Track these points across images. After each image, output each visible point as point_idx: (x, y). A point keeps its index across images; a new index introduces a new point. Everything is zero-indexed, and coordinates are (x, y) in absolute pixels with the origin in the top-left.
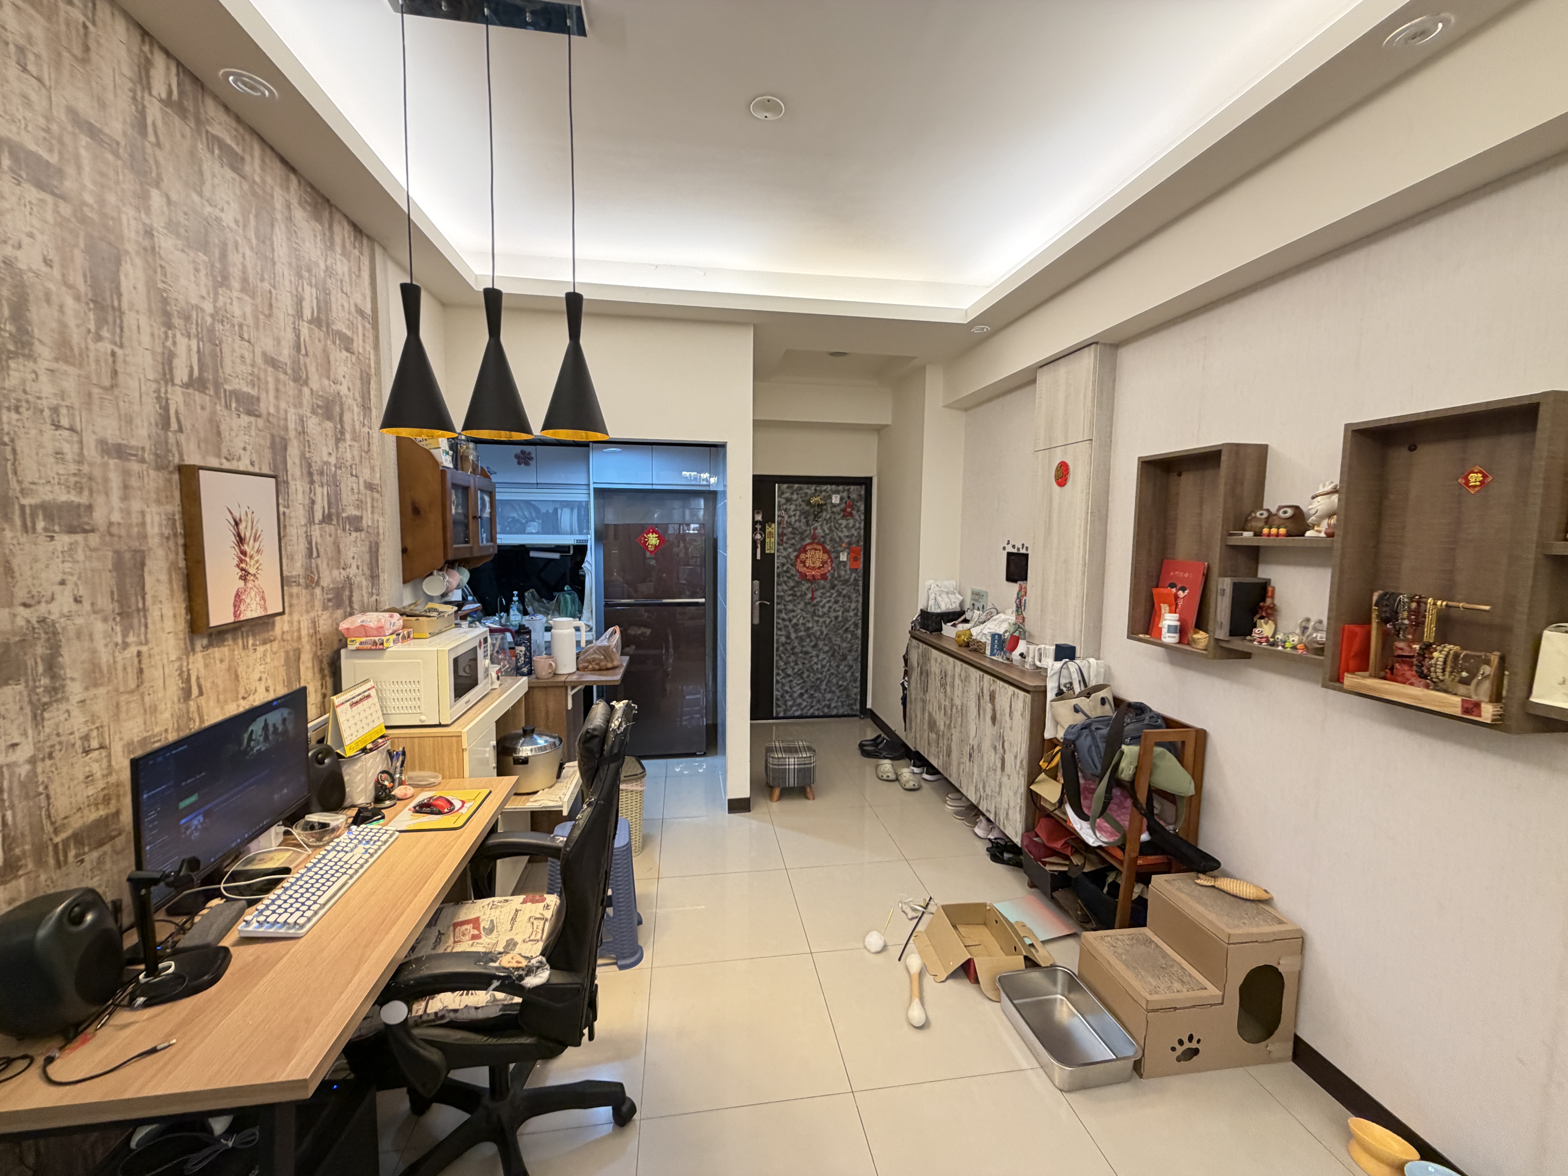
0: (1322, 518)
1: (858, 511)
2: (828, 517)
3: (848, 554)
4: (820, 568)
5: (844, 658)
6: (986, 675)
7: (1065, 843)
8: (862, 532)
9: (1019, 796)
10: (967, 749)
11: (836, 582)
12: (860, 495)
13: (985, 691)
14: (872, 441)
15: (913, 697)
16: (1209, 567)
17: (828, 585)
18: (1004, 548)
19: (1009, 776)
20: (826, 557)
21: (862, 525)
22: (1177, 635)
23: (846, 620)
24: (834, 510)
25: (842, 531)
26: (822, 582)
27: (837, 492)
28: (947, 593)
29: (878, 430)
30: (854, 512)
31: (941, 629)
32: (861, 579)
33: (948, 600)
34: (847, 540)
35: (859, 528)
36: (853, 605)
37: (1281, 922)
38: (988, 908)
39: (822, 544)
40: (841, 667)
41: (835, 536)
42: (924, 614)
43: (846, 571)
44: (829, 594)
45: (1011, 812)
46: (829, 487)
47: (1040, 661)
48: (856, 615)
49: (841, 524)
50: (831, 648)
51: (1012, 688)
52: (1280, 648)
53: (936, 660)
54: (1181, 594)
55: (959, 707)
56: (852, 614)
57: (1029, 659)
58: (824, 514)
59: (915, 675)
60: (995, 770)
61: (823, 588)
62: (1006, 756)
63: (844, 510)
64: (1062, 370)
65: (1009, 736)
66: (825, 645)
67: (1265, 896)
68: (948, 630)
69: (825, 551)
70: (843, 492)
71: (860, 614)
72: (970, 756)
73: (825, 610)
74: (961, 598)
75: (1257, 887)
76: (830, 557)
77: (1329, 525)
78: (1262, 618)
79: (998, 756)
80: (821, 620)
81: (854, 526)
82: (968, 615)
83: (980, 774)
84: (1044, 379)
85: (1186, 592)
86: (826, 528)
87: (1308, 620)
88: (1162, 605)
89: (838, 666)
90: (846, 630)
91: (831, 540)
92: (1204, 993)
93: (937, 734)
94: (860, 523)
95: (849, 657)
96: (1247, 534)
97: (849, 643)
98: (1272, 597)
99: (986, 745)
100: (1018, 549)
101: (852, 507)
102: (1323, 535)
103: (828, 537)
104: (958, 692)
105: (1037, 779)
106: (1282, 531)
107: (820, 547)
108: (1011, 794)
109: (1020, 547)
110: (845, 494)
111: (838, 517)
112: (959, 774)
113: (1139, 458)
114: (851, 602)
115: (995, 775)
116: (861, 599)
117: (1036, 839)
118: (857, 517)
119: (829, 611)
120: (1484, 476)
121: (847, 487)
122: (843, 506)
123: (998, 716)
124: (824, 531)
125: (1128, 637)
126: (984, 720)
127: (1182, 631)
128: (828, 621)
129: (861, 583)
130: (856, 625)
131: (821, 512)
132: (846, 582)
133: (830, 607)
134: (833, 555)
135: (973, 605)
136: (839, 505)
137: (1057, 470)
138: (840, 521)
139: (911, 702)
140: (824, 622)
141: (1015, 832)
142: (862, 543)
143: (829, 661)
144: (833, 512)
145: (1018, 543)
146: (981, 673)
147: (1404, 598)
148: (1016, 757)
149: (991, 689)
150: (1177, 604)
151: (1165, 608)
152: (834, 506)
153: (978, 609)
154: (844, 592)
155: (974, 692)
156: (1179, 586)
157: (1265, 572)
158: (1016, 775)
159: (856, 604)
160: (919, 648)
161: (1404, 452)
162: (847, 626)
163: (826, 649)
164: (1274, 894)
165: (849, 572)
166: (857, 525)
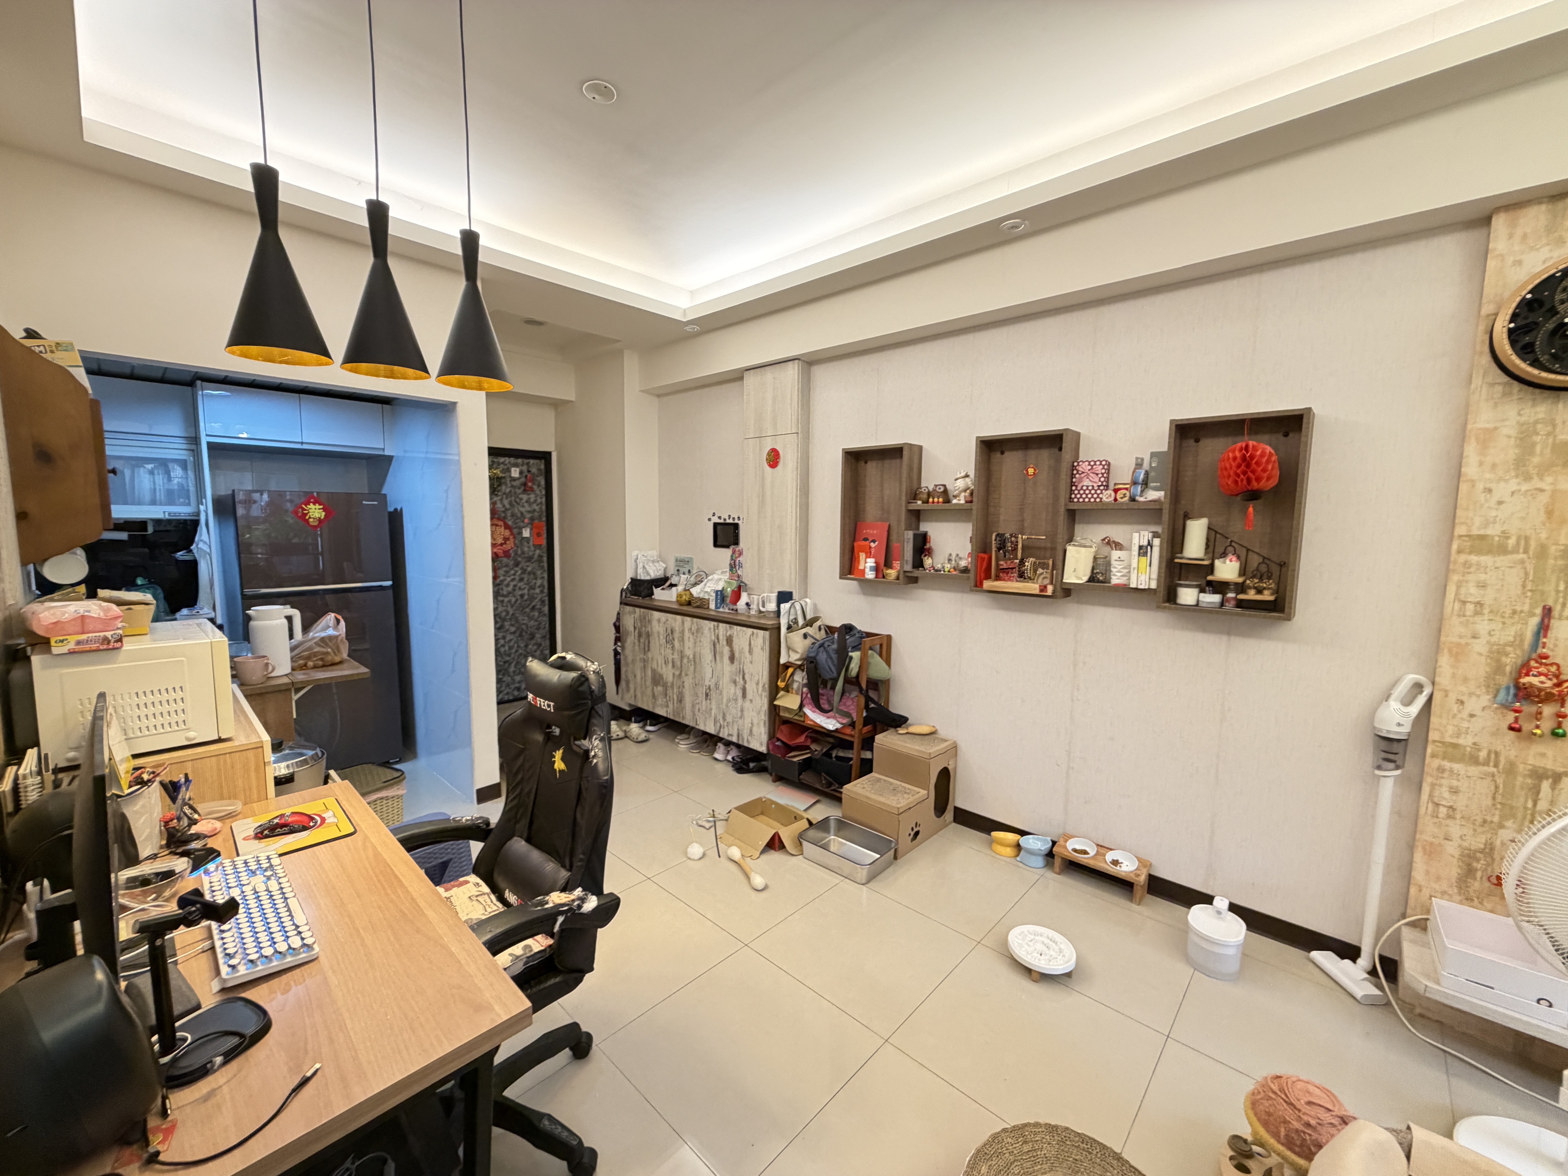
0: (961, 492)
1: (539, 486)
2: (508, 490)
3: (531, 530)
4: (501, 545)
5: (532, 637)
6: (721, 625)
7: (806, 737)
8: (544, 507)
9: (763, 714)
10: (702, 691)
11: (519, 559)
12: (539, 470)
13: (721, 637)
14: (549, 415)
15: (630, 659)
16: (889, 526)
17: (512, 563)
18: (710, 520)
19: (751, 701)
20: (507, 533)
21: (544, 500)
22: (874, 573)
23: (532, 598)
24: (515, 483)
25: (523, 506)
26: (505, 560)
27: (516, 465)
28: (653, 562)
29: (557, 405)
30: (535, 487)
31: (652, 594)
32: (545, 555)
33: (654, 568)
34: (528, 516)
35: (541, 503)
36: (539, 582)
37: (946, 741)
38: (764, 800)
39: (503, 519)
40: (530, 647)
41: (516, 511)
42: (634, 582)
43: (529, 547)
44: (512, 572)
45: (755, 730)
46: (507, 460)
47: (763, 606)
48: (542, 592)
49: (521, 499)
50: (518, 628)
51: (750, 631)
52: (942, 572)
53: (659, 621)
54: (873, 545)
55: (691, 656)
56: (538, 591)
57: (754, 606)
58: (504, 487)
59: (631, 640)
60: (736, 700)
61: (506, 566)
62: (747, 686)
63: (525, 484)
64: (769, 375)
65: (749, 669)
66: (512, 625)
67: (933, 729)
68: (659, 594)
69: (507, 527)
70: (522, 465)
71: (546, 591)
72: (707, 695)
73: (510, 588)
74: (664, 565)
75: (929, 726)
76: (512, 534)
77: (965, 497)
78: (925, 556)
79: (738, 687)
80: (506, 600)
81: (535, 501)
82: (674, 580)
83: (719, 708)
84: (750, 380)
85: (877, 543)
86: (506, 502)
87: (950, 555)
88: (861, 554)
89: (526, 646)
90: (533, 608)
91: (512, 516)
92: (917, 796)
93: (665, 686)
94: (541, 498)
95: (538, 636)
96: (919, 502)
97: (536, 621)
98: (930, 542)
99: (725, 682)
100: (725, 520)
101: (532, 481)
102: (962, 502)
103: (509, 513)
104: (689, 644)
105: (778, 696)
106: (941, 500)
107: (501, 523)
108: (754, 714)
109: (727, 518)
110: (525, 468)
111: (519, 491)
112: (694, 715)
113: (843, 449)
114: (536, 579)
115: (736, 704)
116: (546, 575)
117: (777, 743)
118: (538, 492)
119: (514, 590)
120: (1035, 470)
121: (526, 461)
122: (523, 480)
123: (737, 655)
124: (504, 506)
125: (841, 578)
126: (722, 661)
127: (877, 569)
128: (513, 600)
129: (545, 559)
130: (543, 602)
131: (499, 485)
132: (529, 559)
133: (515, 586)
134: (515, 531)
135: (678, 570)
136: (519, 479)
137: (768, 454)
138: (521, 496)
139: (627, 665)
140: (509, 601)
141: (759, 742)
142: (544, 519)
143: (517, 642)
144: (512, 486)
145: (726, 514)
146: (716, 623)
147: (1008, 535)
148: (758, 684)
149: (728, 634)
150: (870, 552)
151: (862, 556)
152: (514, 479)
153: (684, 574)
154: (529, 569)
155: (709, 640)
156: (870, 540)
157: (924, 527)
158: (758, 698)
159: (541, 581)
160: (635, 612)
161: (998, 455)
162: (534, 603)
163: (513, 629)
164: (938, 727)
165: (532, 549)
166: (539, 501)
